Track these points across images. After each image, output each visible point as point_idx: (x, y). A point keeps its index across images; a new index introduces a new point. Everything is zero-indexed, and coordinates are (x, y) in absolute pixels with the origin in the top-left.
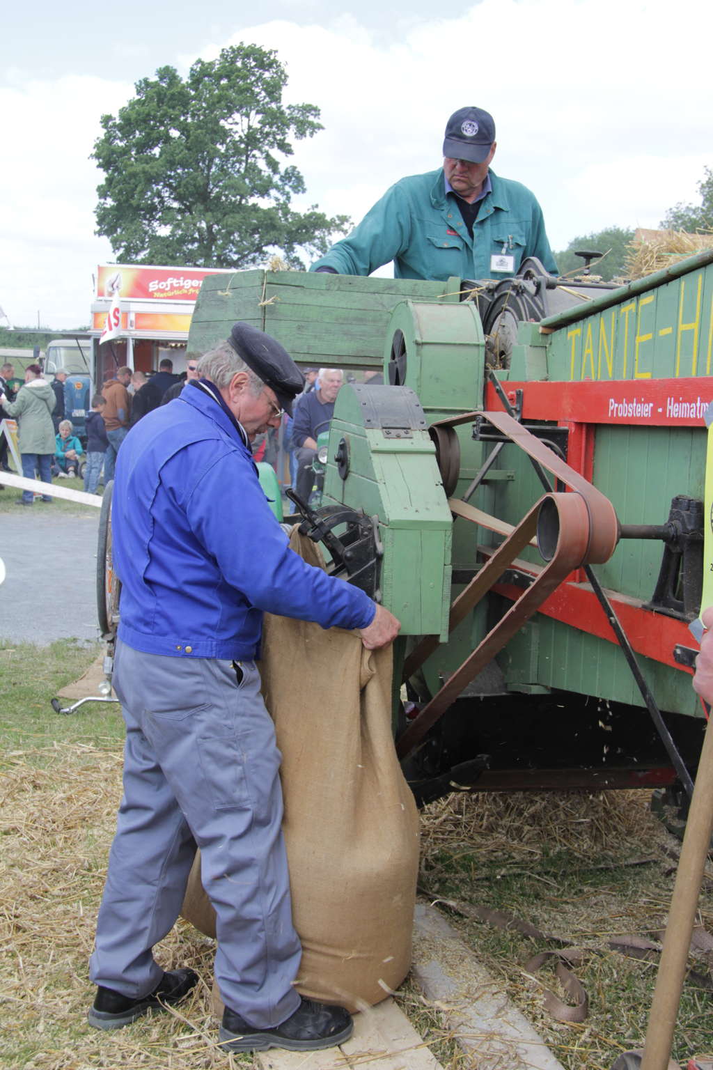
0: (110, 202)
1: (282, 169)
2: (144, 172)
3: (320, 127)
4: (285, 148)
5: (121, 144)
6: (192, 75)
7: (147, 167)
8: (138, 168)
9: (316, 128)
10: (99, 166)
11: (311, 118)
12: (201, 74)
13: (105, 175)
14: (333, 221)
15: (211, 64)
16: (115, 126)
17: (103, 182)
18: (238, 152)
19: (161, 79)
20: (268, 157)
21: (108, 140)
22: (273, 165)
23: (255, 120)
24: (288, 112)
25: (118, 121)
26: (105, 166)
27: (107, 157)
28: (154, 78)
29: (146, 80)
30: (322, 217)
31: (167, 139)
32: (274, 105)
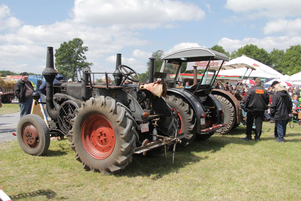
4: (83, 53)
11: (87, 49)
22: (81, 56)
24: (83, 48)
30: (89, 63)
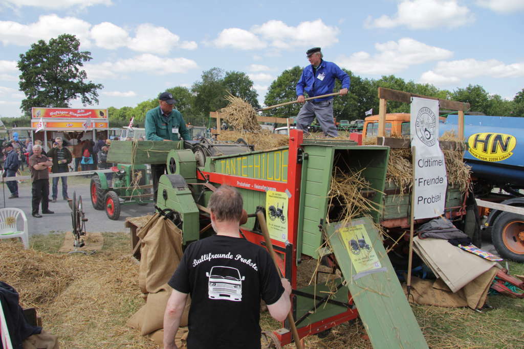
0: (24, 81)
1: (80, 71)
2: (35, 72)
3: (91, 58)
4: (80, 64)
5: (27, 63)
6: (50, 43)
7: (36, 70)
8: (33, 70)
9: (90, 58)
10: (20, 69)
11: (89, 56)
12: (53, 42)
13: (22, 72)
14: (97, 86)
15: (56, 40)
16: (24, 57)
17: (21, 74)
18: (66, 66)
19: (40, 43)
20: (75, 67)
21: (23, 61)
22: (77, 70)
23: (71, 56)
24: (81, 54)
25: (25, 56)
26: (22, 70)
27: (23, 67)
28: (37, 43)
29: (35, 44)
30: (93, 85)
31: (43, 62)
32: (76, 52)
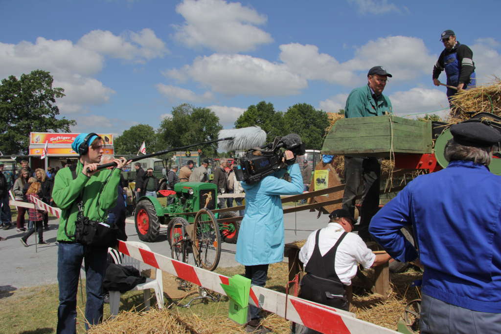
1: (52, 107)
3: (64, 95)
6: (21, 79)
7: (7, 106)
8: (4, 105)
12: (24, 78)
14: (70, 122)
15: (28, 75)
18: (38, 101)
19: (11, 79)
20: (48, 103)
23: (43, 92)
28: (8, 79)
29: (5, 80)
31: (12, 98)
32: (49, 88)
